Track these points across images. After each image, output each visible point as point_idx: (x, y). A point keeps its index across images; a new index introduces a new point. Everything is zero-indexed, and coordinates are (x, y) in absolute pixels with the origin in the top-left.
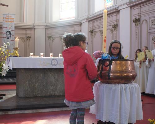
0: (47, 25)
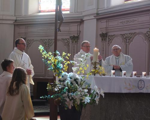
0: (18, 19)
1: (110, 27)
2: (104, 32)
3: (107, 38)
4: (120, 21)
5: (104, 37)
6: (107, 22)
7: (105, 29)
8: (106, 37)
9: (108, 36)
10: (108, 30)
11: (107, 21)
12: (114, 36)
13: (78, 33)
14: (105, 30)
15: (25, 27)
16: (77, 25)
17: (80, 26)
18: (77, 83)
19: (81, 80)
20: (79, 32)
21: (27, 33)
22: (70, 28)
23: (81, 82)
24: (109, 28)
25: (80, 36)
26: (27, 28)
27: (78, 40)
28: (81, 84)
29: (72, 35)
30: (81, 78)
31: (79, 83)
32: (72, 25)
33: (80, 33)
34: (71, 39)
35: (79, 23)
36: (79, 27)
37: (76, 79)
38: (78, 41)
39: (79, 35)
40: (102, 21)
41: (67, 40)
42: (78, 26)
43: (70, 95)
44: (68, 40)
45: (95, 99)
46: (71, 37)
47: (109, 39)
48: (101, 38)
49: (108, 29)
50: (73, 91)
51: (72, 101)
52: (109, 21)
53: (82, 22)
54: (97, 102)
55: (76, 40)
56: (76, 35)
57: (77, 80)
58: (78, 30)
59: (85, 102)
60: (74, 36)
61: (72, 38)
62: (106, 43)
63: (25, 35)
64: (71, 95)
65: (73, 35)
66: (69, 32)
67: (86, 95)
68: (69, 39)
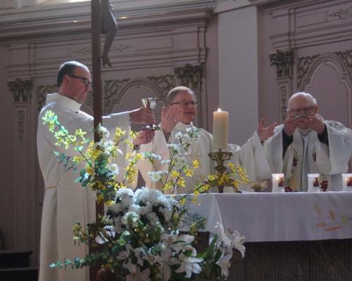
1: (301, 29)
2: (284, 49)
3: (295, 68)
4: (332, 10)
5: (284, 64)
6: (290, 14)
7: (287, 38)
8: (292, 63)
9: (296, 61)
10: (297, 42)
11: (292, 11)
12: (315, 60)
13: (199, 55)
14: (286, 41)
15: (27, 45)
16: (196, 29)
17: (205, 32)
18: (161, 217)
19: (174, 206)
20: (203, 53)
21: (35, 65)
22: (173, 39)
23: (173, 214)
24: (300, 33)
25: (207, 64)
26: (35, 48)
27: (203, 80)
28: (172, 220)
29: (182, 64)
30: (173, 200)
31: (167, 218)
32: (179, 30)
33: (206, 55)
34: (180, 76)
35: (203, 24)
36: (202, 35)
37: (156, 205)
38: (201, 83)
39: (203, 61)
40: (275, 14)
41: (166, 81)
42: (198, 32)
43: (137, 254)
44: (168, 79)
45: (217, 263)
46: (177, 70)
47: (300, 69)
48: (273, 69)
49: (297, 37)
50: (147, 241)
51: (147, 271)
52: (296, 11)
53: (211, 18)
54: (225, 272)
55: (195, 80)
56: (194, 63)
57: (161, 210)
58: (202, 45)
59: (185, 273)
60: (187, 65)
61: (182, 72)
62: (291, 83)
63: (30, 71)
64: (141, 253)
65: (185, 63)
66: (171, 52)
67: (188, 253)
68: (171, 77)
